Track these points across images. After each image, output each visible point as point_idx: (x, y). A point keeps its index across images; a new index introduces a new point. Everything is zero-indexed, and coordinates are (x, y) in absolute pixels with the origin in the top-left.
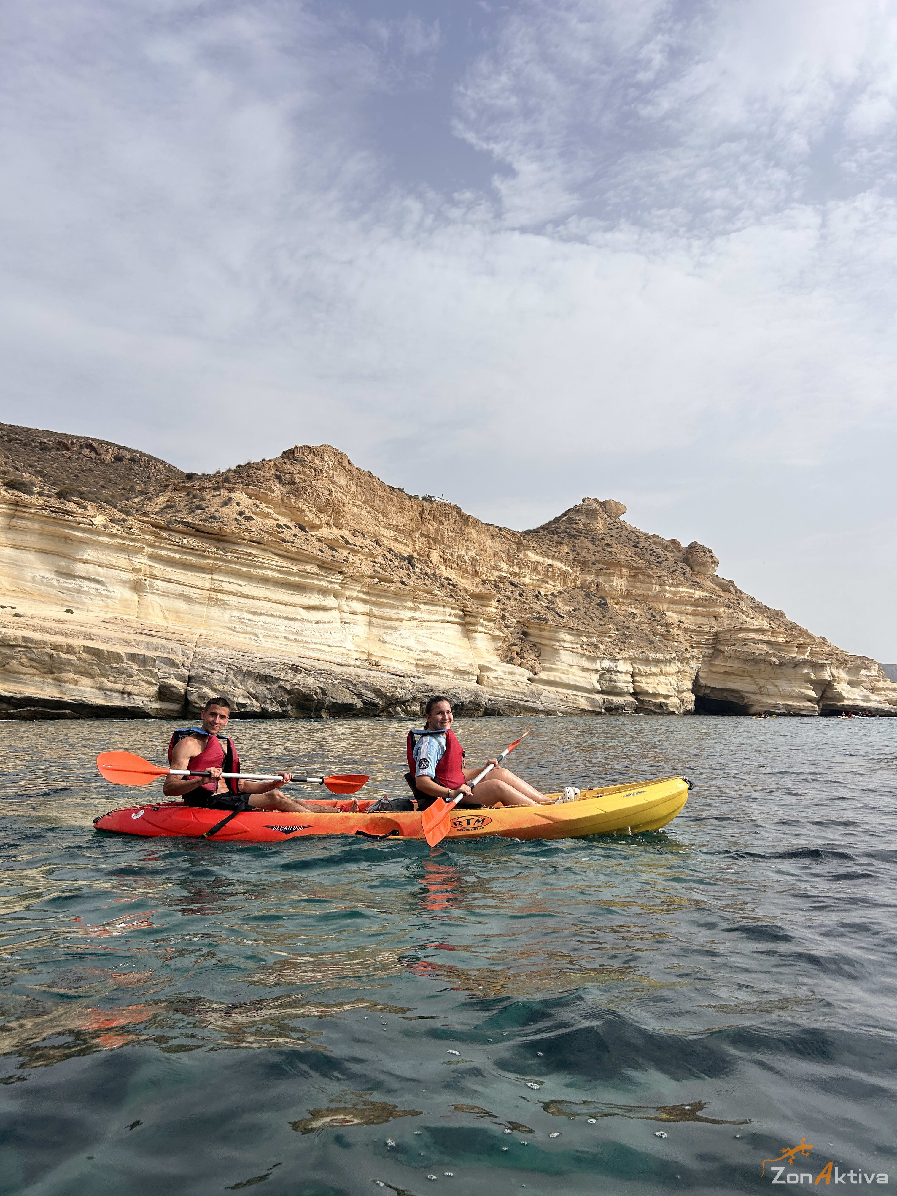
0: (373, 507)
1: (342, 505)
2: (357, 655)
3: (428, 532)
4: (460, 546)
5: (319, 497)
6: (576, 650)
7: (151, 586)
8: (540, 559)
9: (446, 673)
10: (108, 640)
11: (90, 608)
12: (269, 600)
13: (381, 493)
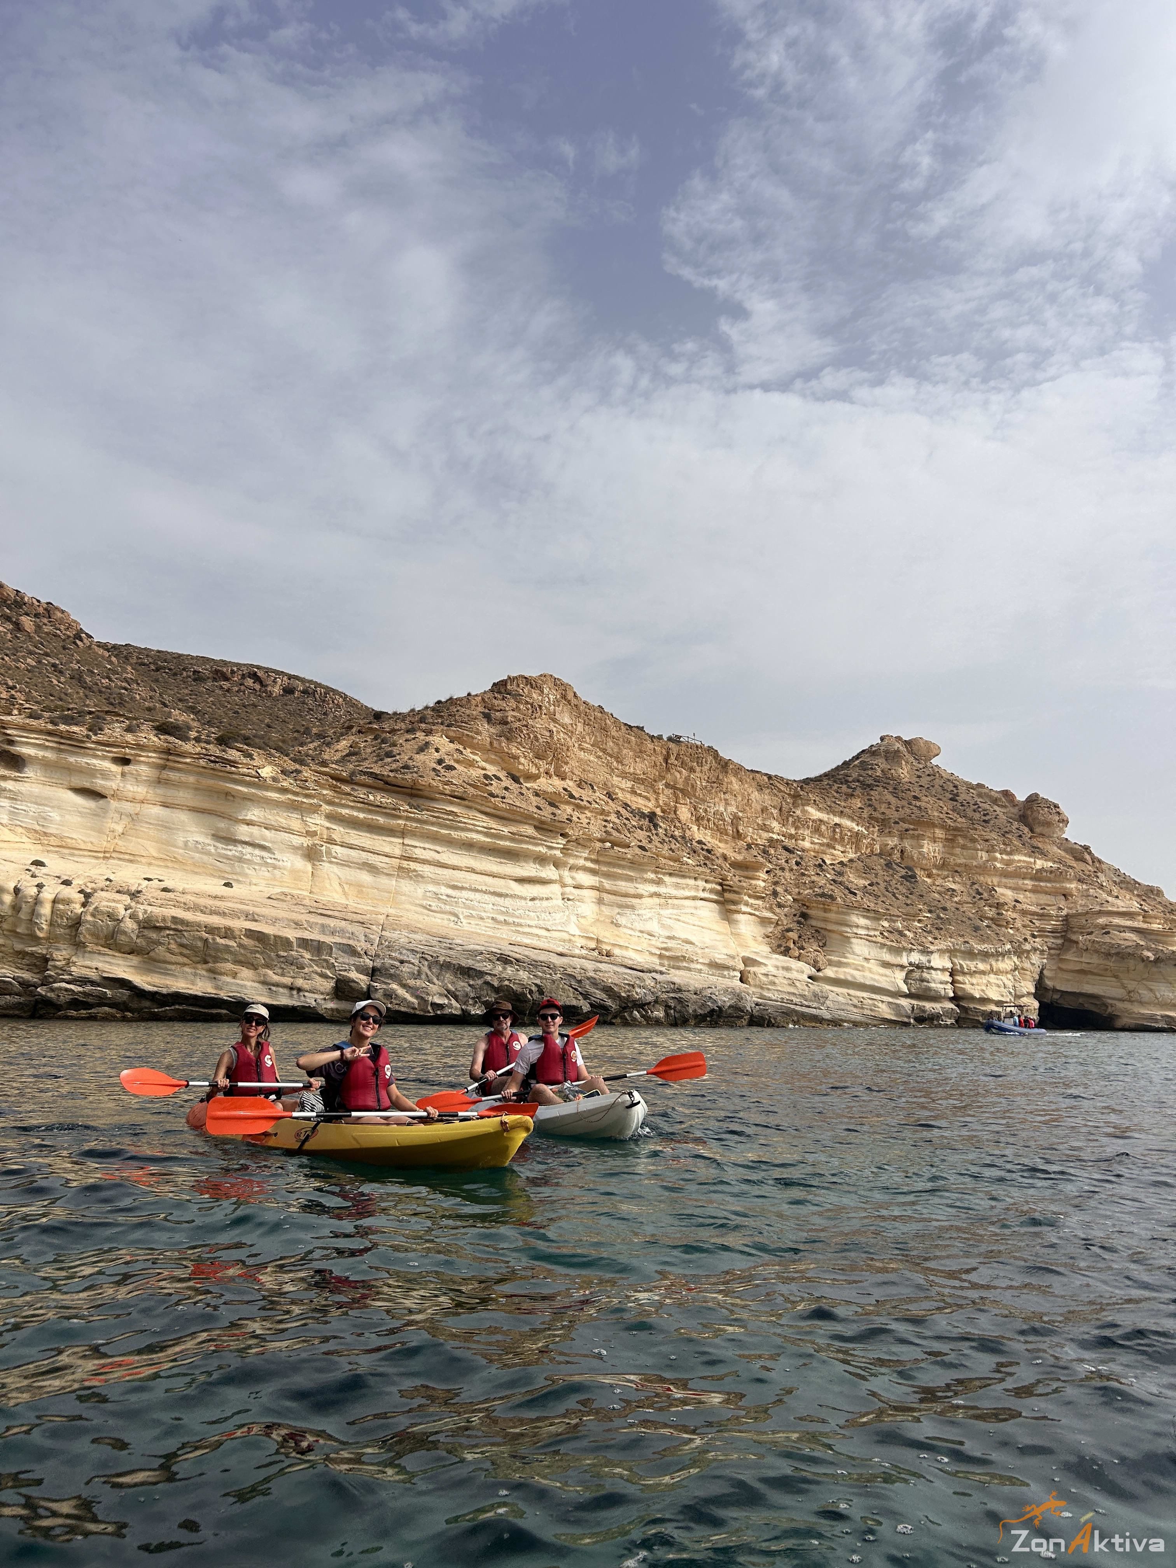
0: (604, 751)
1: (565, 749)
2: (583, 942)
3: (676, 782)
4: (717, 800)
5: (537, 740)
6: (874, 939)
7: (329, 853)
8: (824, 816)
9: (700, 967)
10: (275, 921)
11: (254, 881)
12: (473, 871)
13: (614, 733)
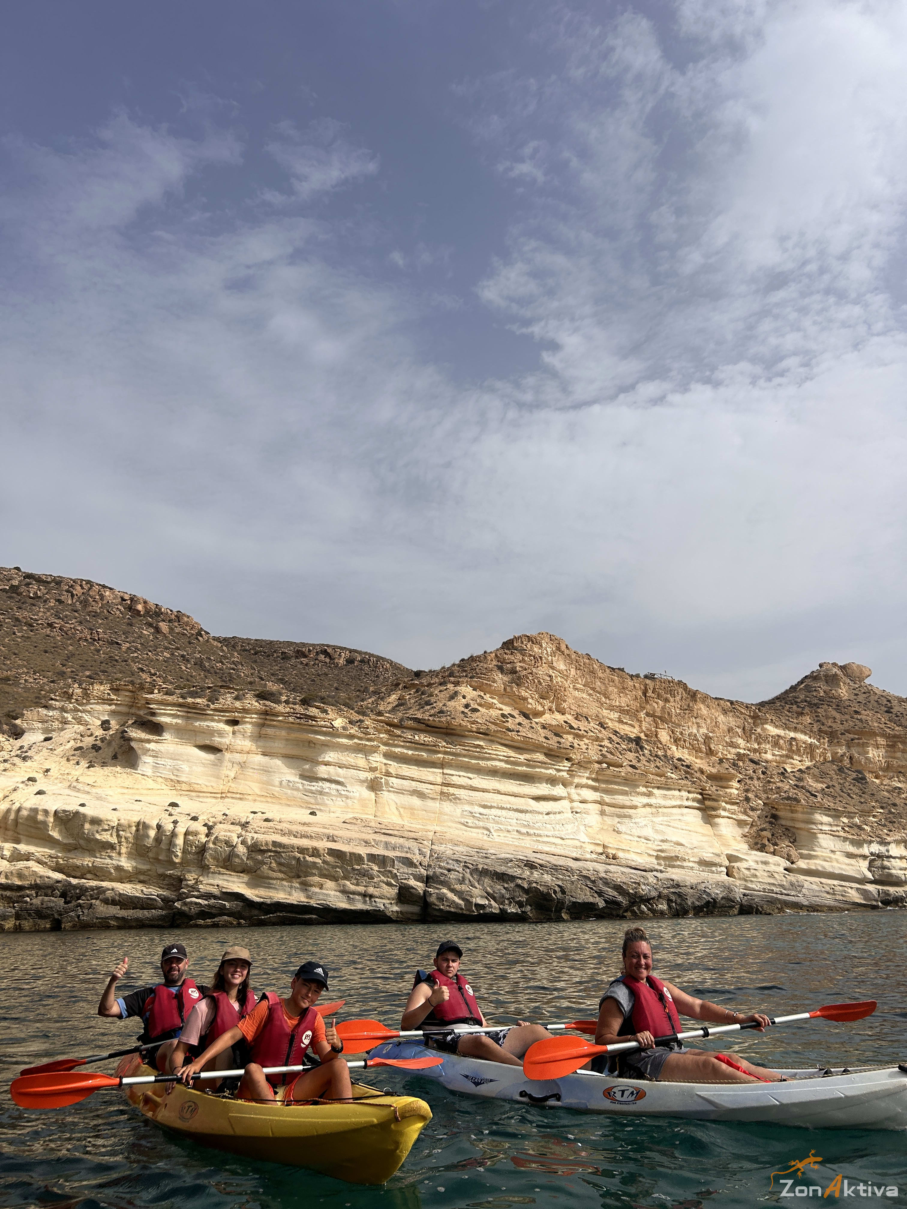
0: (593, 689)
1: (563, 689)
2: (592, 848)
3: (654, 712)
4: (690, 724)
5: (541, 684)
6: (836, 833)
7: (387, 783)
8: (781, 732)
9: (691, 864)
10: (350, 841)
11: (332, 810)
12: (499, 792)
13: (601, 675)
